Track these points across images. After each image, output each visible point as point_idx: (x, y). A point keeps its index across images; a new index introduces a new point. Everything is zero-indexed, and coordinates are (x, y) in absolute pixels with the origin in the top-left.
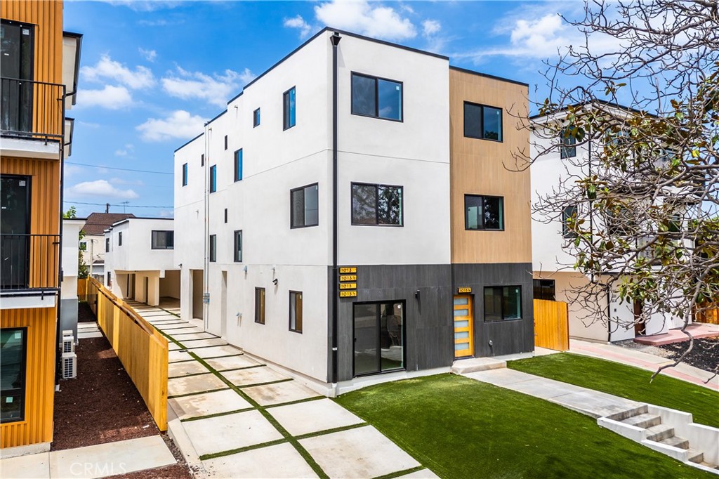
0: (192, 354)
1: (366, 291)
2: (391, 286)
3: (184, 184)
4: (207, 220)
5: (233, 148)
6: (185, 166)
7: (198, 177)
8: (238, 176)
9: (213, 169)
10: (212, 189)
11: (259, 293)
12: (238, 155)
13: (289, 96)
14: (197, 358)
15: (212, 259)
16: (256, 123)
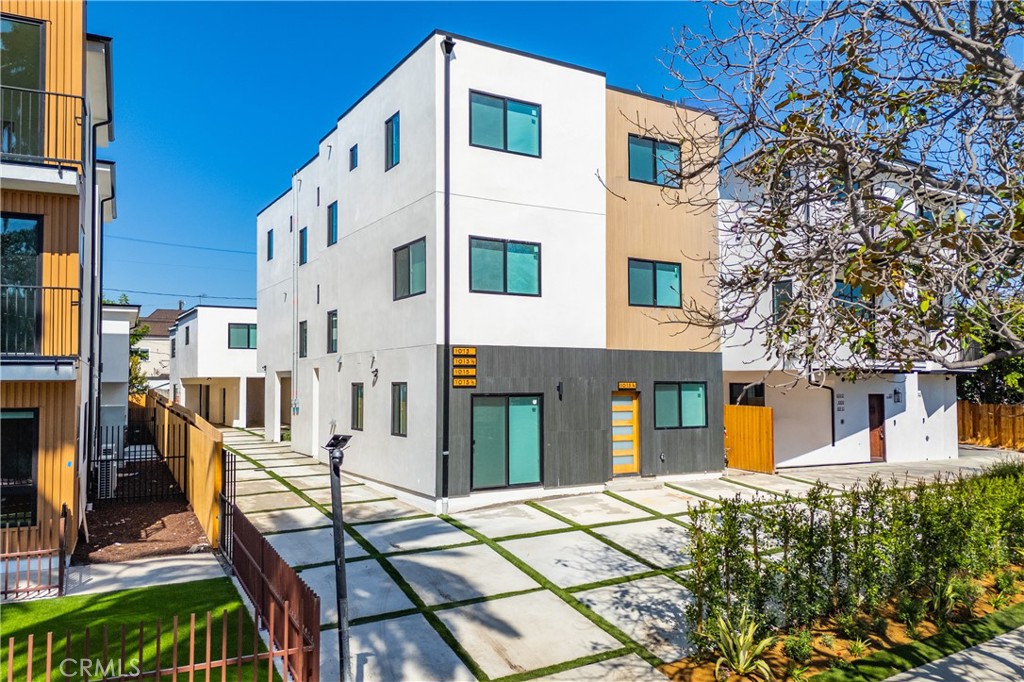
0: (270, 473)
1: (490, 380)
2: (523, 374)
3: (270, 257)
4: (296, 302)
5: (326, 202)
6: (270, 233)
7: (286, 246)
8: (332, 240)
9: (303, 232)
10: (303, 261)
11: (357, 389)
12: (332, 209)
13: (392, 124)
14: (275, 476)
15: (303, 353)
16: (353, 164)
